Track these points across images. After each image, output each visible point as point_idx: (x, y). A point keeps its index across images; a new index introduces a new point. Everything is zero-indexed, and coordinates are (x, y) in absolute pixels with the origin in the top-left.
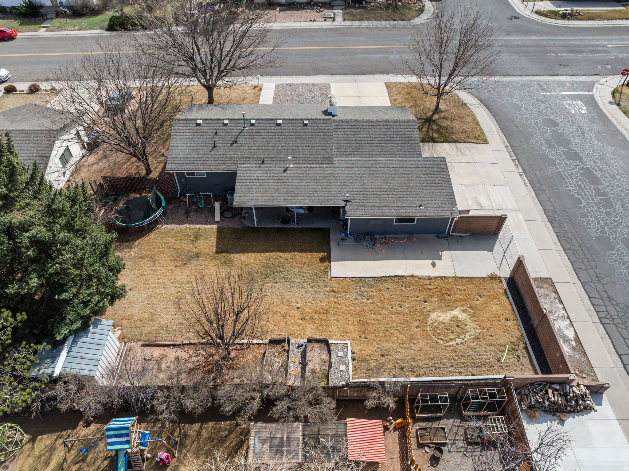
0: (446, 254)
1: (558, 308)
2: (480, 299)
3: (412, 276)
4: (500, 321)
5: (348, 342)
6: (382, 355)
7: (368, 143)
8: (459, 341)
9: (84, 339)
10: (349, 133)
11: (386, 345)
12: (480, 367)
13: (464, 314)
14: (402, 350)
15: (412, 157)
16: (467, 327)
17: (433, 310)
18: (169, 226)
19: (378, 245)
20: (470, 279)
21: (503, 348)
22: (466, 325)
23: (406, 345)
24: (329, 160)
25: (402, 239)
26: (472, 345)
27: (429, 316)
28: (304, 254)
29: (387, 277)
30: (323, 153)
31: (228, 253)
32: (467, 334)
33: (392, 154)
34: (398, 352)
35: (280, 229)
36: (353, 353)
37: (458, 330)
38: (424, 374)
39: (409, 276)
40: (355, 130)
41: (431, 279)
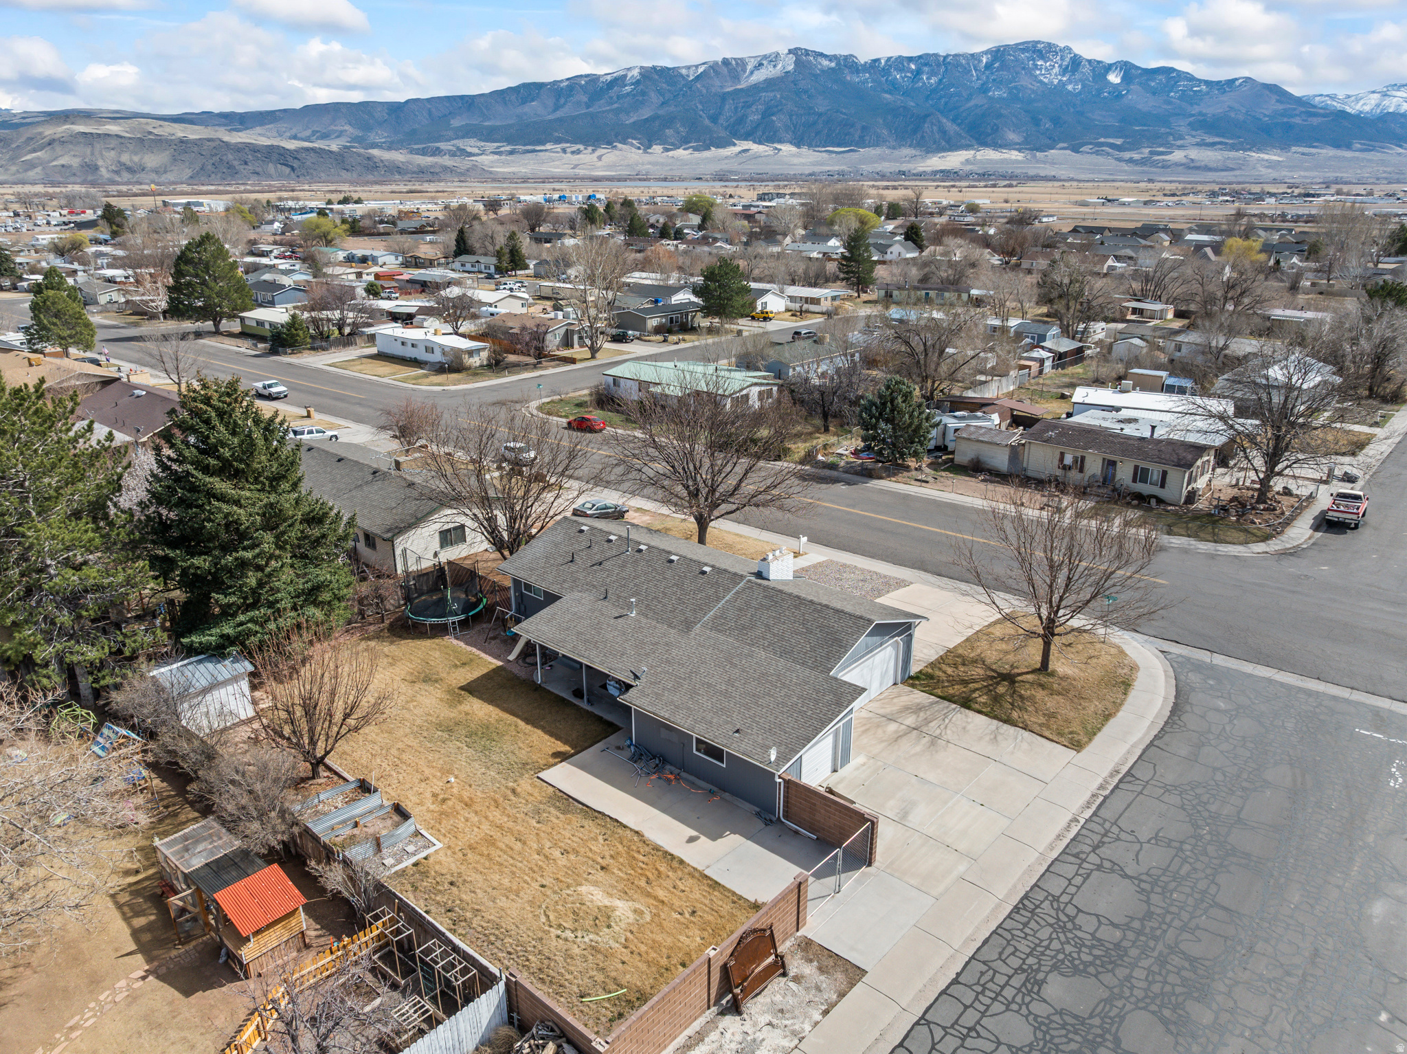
0: (733, 841)
1: (806, 1016)
2: (687, 915)
3: (637, 832)
4: (668, 957)
5: (439, 845)
6: (452, 884)
7: (767, 626)
8: (569, 934)
9: (210, 666)
10: (754, 603)
11: (472, 876)
12: (542, 981)
13: (632, 916)
14: (480, 893)
15: (812, 668)
16: (606, 930)
17: (596, 884)
18: (455, 642)
19: (654, 777)
20: (715, 885)
21: (612, 987)
22: (609, 927)
23: (495, 893)
24: (688, 626)
25: (699, 788)
26: (576, 951)
27: (581, 885)
28: (547, 737)
29: (604, 814)
30: (688, 614)
31: (470, 693)
32: (591, 936)
33: (785, 653)
34: (474, 892)
35: (563, 700)
36: (426, 858)
37: (588, 923)
38: (463, 936)
39: (631, 830)
40: (765, 602)
41: (658, 850)
